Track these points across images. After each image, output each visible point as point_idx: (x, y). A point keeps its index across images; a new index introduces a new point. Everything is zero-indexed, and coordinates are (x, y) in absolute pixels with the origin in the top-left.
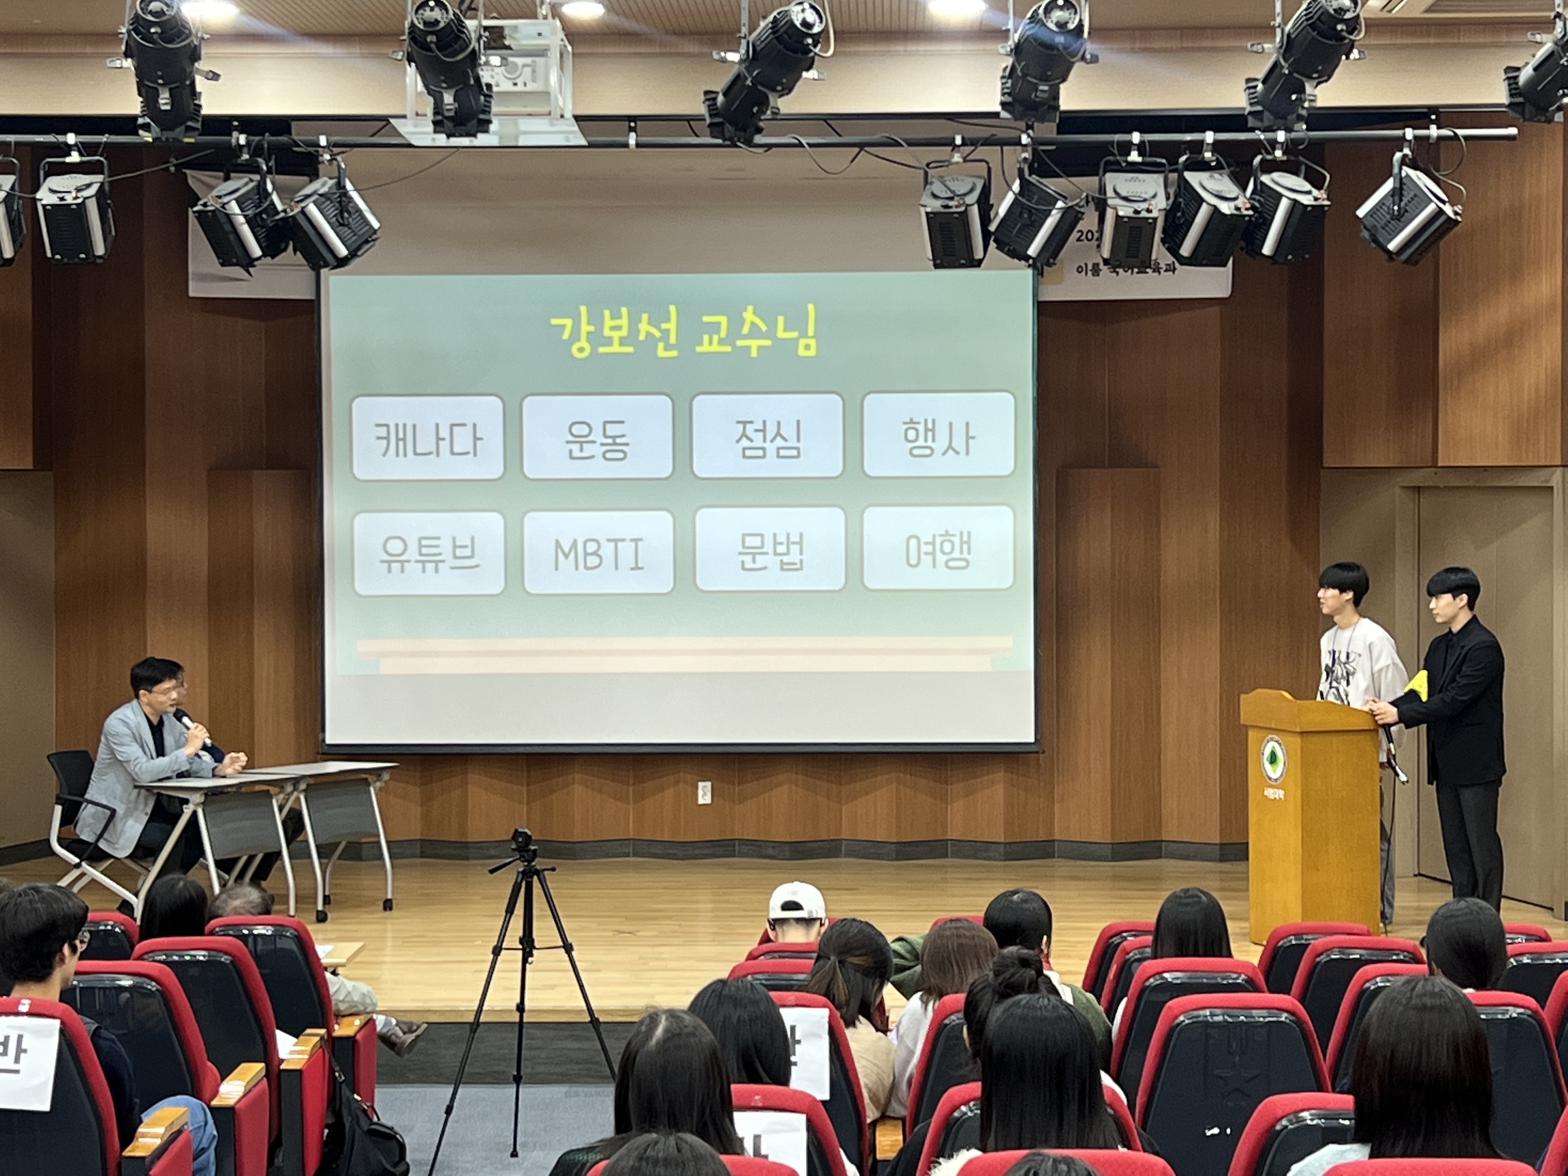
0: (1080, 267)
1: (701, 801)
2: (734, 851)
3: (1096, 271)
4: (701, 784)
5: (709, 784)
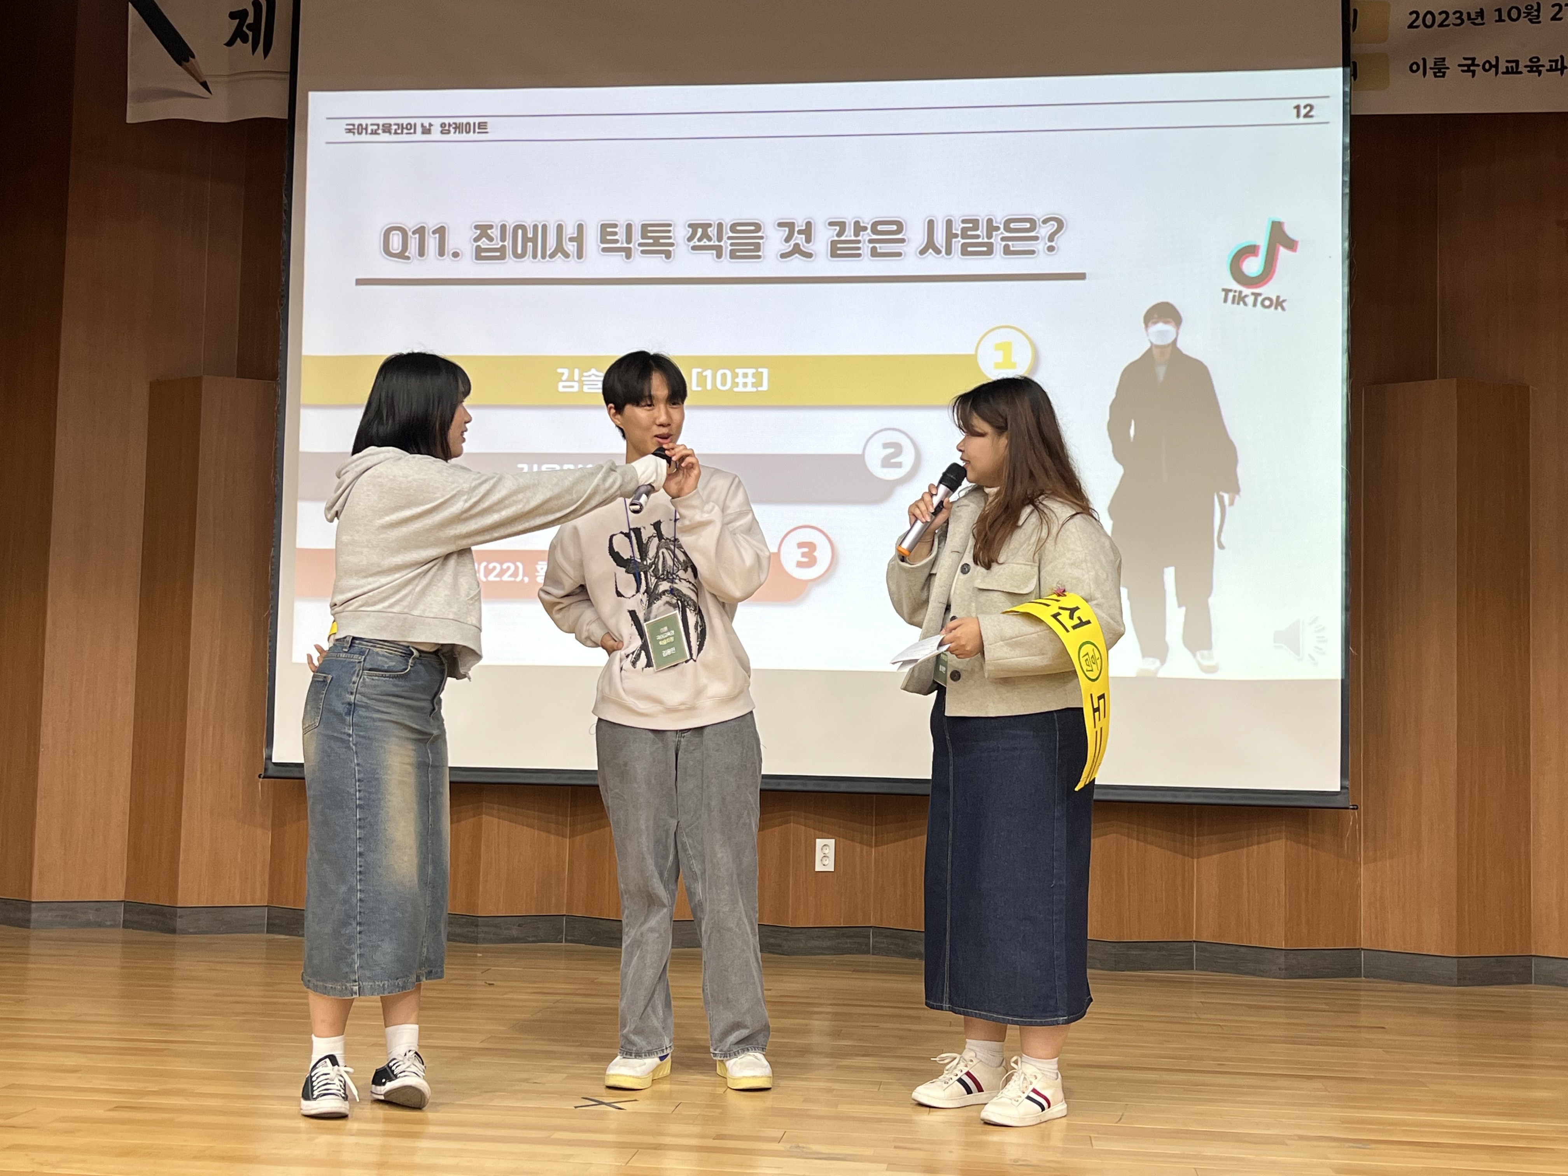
0: (1416, 63)
1: (819, 868)
2: (868, 945)
3: (1440, 70)
4: (820, 842)
5: (831, 842)
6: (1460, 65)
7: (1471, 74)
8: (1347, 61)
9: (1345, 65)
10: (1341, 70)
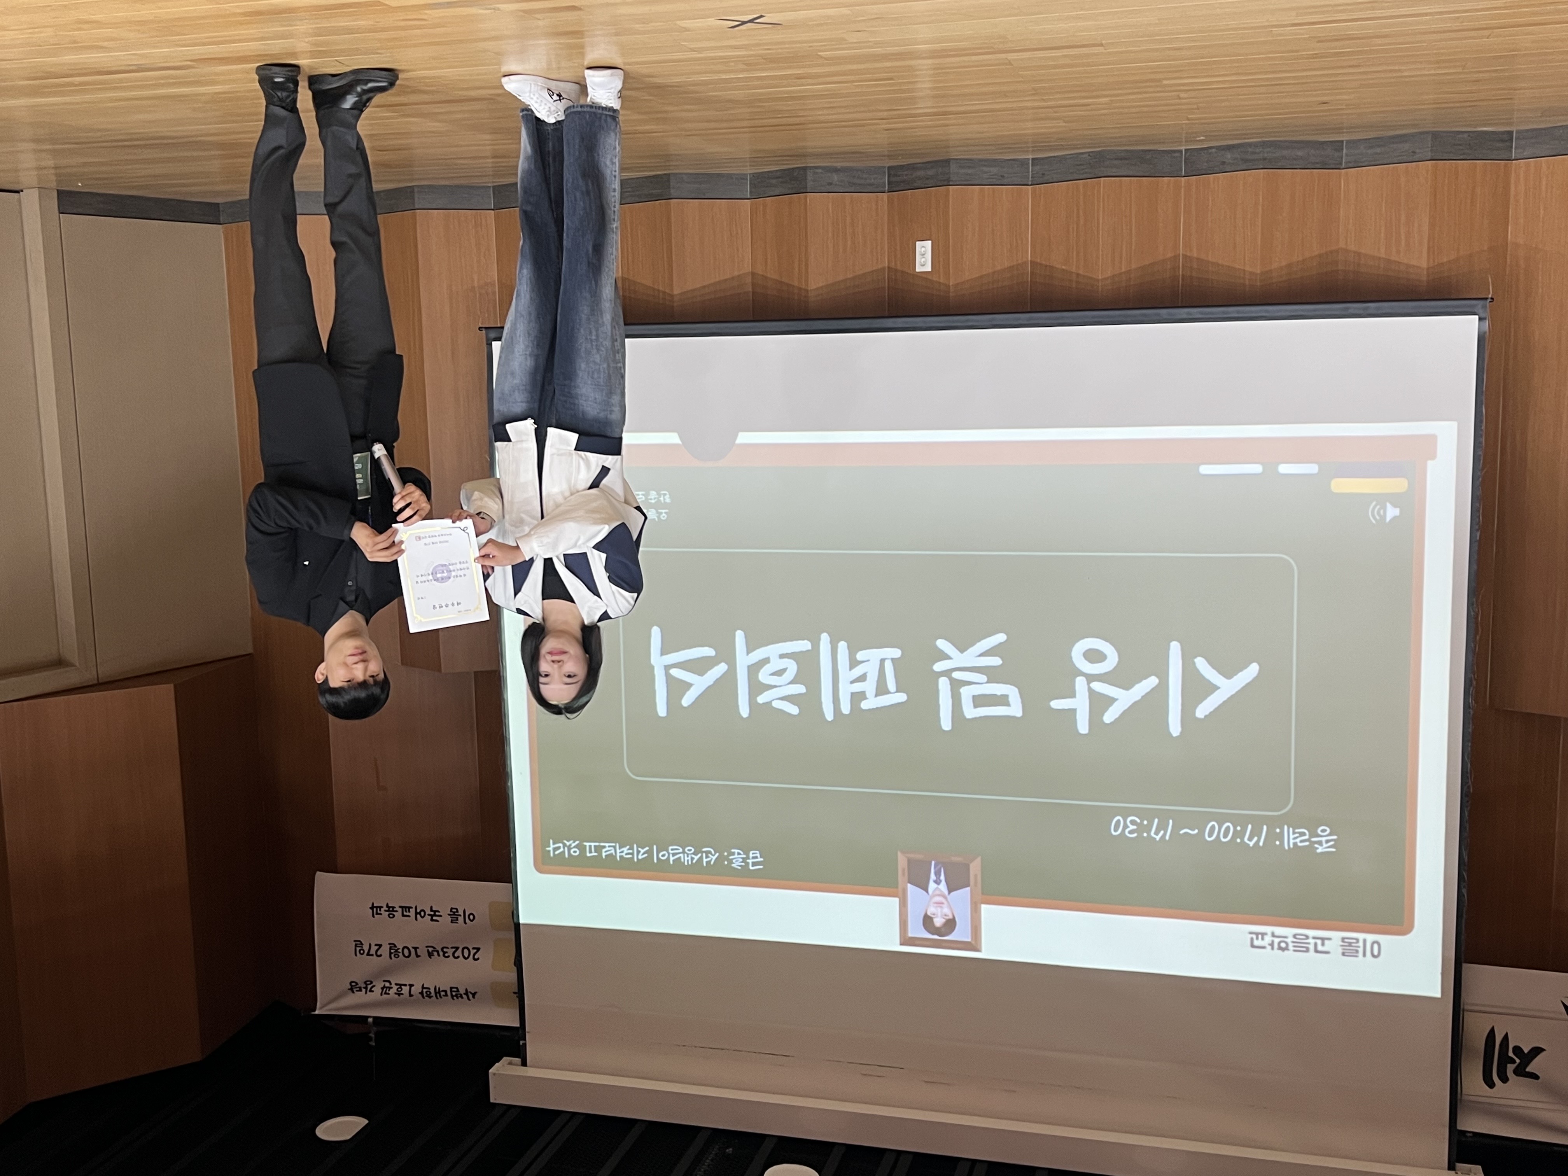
0: (471, 921)
1: (928, 244)
2: (889, 175)
3: (454, 915)
4: (928, 268)
5: (918, 269)
6: (440, 916)
7: (434, 909)
8: (517, 926)
9: (519, 924)
10: (521, 921)
